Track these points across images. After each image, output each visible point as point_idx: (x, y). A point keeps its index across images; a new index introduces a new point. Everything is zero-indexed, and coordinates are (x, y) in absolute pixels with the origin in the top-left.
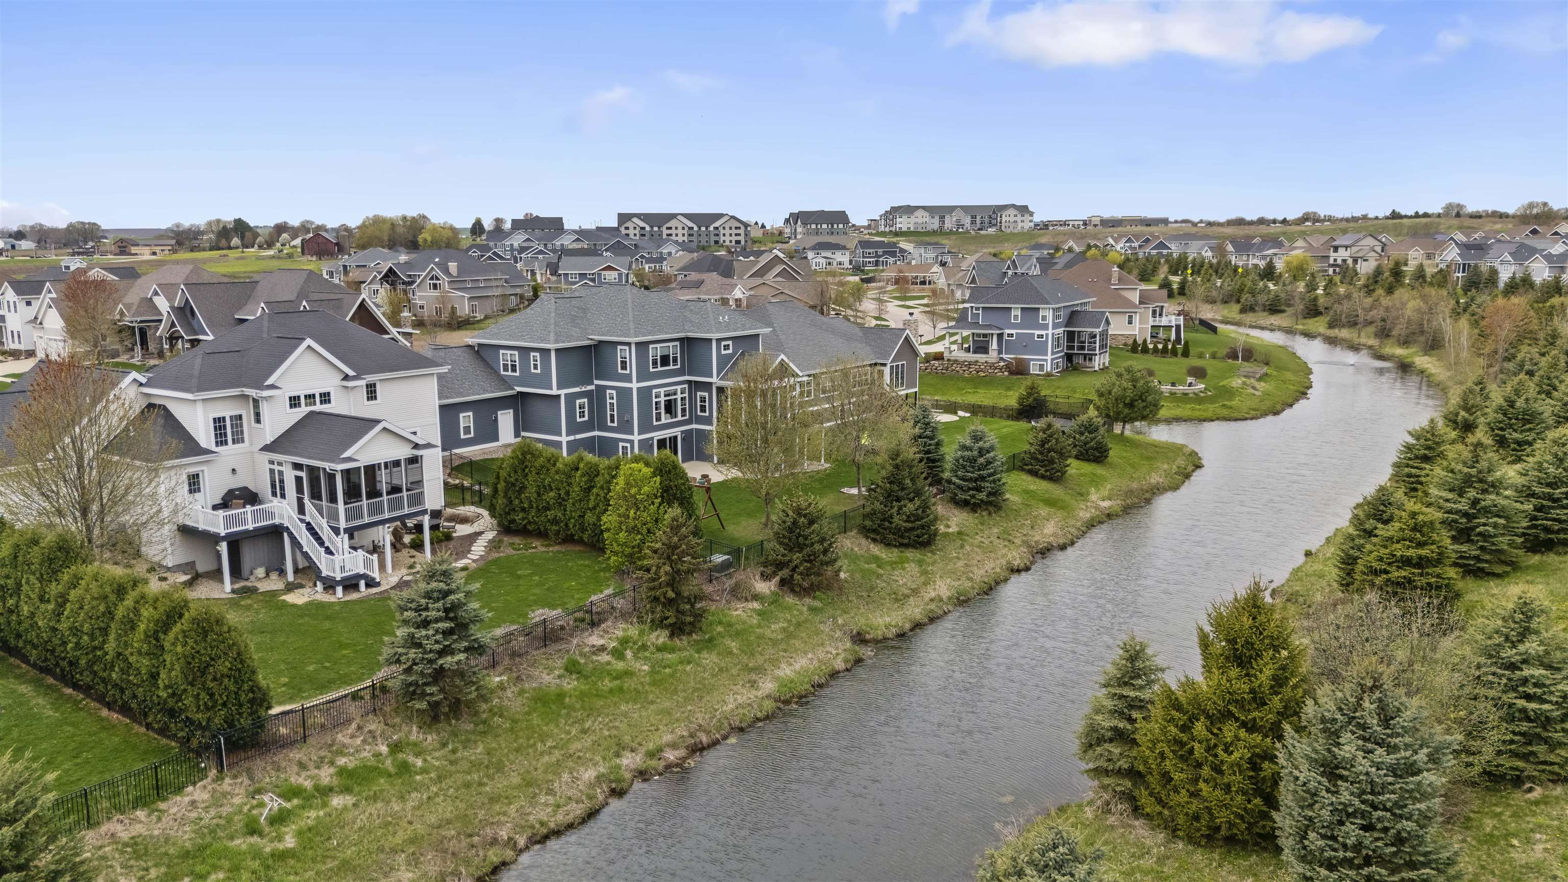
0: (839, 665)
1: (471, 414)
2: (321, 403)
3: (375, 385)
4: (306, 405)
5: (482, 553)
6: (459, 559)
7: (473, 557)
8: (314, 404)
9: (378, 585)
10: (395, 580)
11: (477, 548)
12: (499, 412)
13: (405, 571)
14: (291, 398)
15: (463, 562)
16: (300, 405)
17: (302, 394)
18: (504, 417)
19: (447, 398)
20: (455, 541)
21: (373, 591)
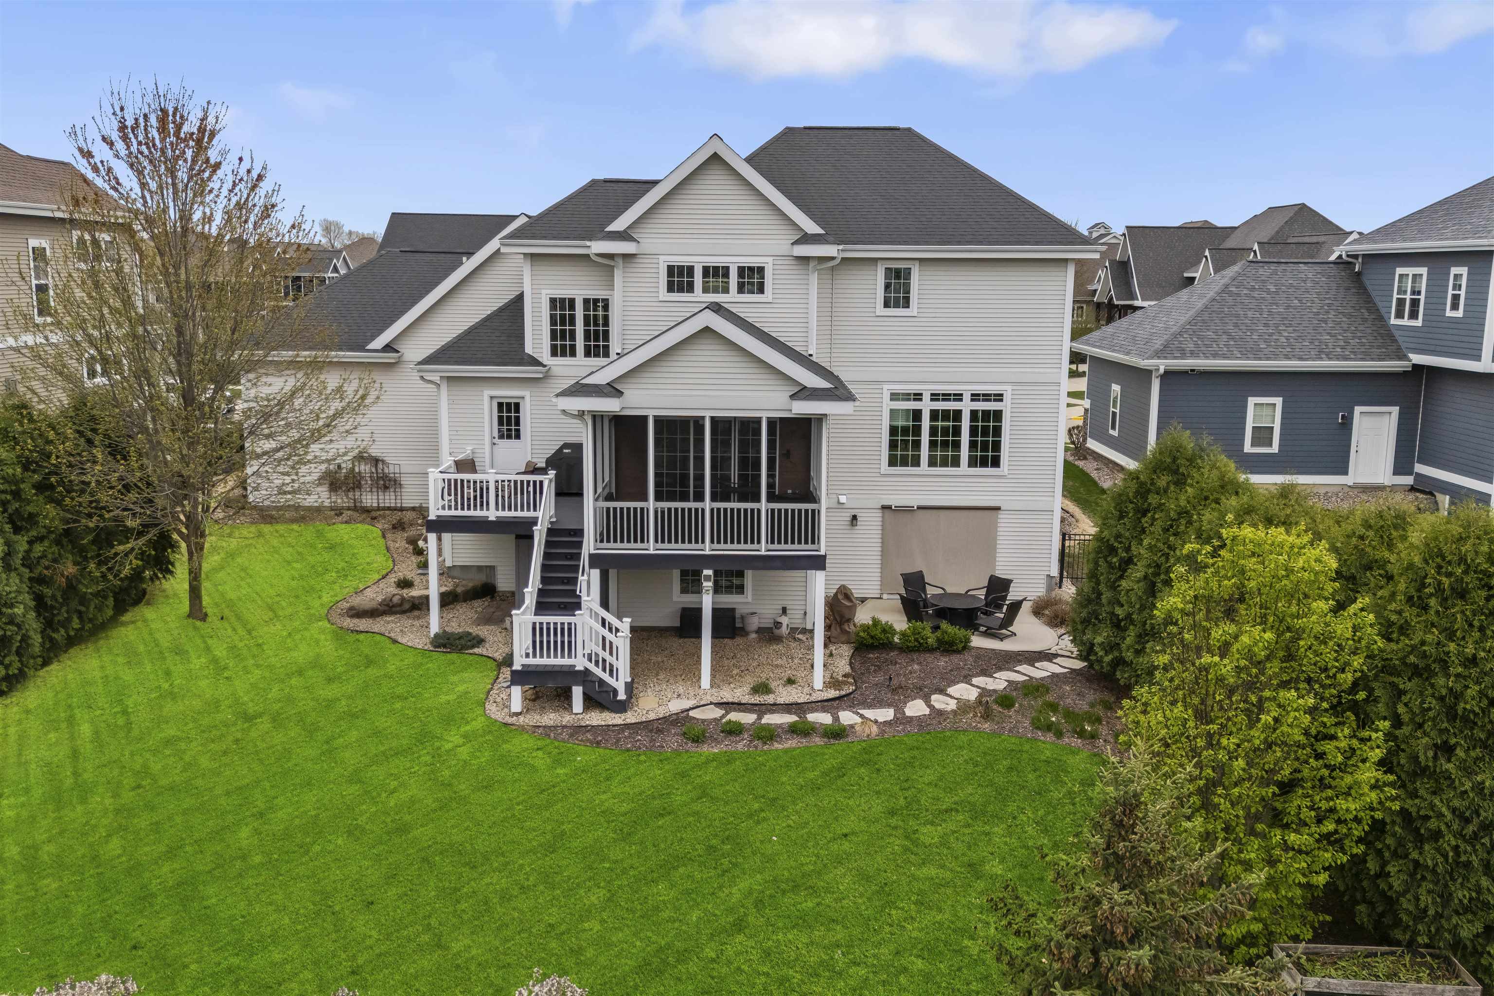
1: (1278, 401)
2: (741, 289)
3: (908, 271)
4: (706, 290)
5: (952, 705)
6: (879, 703)
7: (916, 708)
8: (726, 290)
9: (622, 707)
10: (675, 706)
11: (965, 692)
12: (1358, 410)
13: (740, 693)
14: (671, 269)
15: (869, 713)
16: (690, 288)
17: (698, 263)
18: (1368, 422)
19: (1215, 356)
20: (955, 659)
21: (597, 718)
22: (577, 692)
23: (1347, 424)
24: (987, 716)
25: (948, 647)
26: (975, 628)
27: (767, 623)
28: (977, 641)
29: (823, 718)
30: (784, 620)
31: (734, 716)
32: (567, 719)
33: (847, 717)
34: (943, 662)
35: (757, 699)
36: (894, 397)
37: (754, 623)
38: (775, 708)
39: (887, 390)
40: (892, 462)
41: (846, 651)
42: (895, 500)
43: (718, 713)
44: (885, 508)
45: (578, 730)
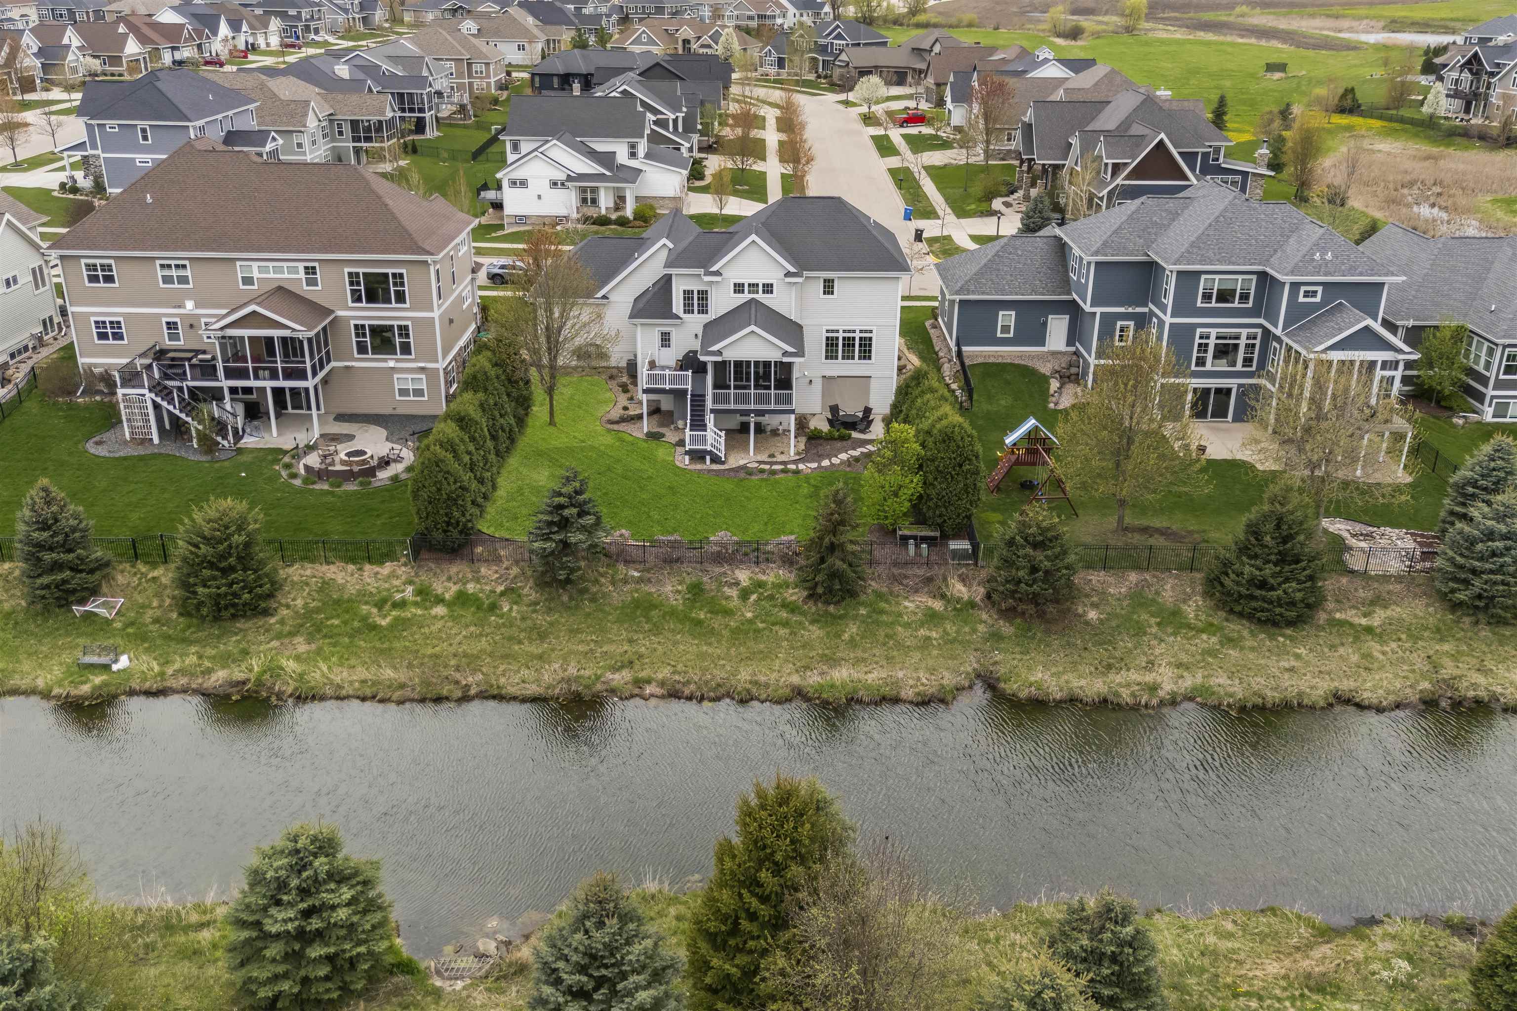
0: (908, 693)
1: (1013, 313)
2: (764, 292)
3: (833, 281)
4: (749, 292)
5: (838, 461)
6: (813, 461)
7: (826, 463)
8: (757, 292)
9: (723, 463)
10: (742, 462)
11: (844, 456)
12: (1050, 317)
13: (764, 457)
14: (735, 285)
15: (809, 465)
16: (743, 292)
17: (746, 282)
18: (1055, 322)
19: (983, 293)
20: (845, 443)
21: (715, 467)
22: (708, 458)
23: (1045, 324)
24: (849, 466)
25: (843, 438)
26: (855, 429)
27: (774, 428)
28: (855, 435)
29: (793, 467)
30: (781, 428)
31: (762, 466)
32: (705, 467)
33: (801, 466)
34: (839, 444)
35: (770, 460)
36: (828, 331)
37: (769, 428)
38: (776, 463)
39: (825, 328)
40: (827, 358)
41: (803, 440)
42: (828, 373)
43: (756, 465)
44: (824, 377)
45: (709, 471)
